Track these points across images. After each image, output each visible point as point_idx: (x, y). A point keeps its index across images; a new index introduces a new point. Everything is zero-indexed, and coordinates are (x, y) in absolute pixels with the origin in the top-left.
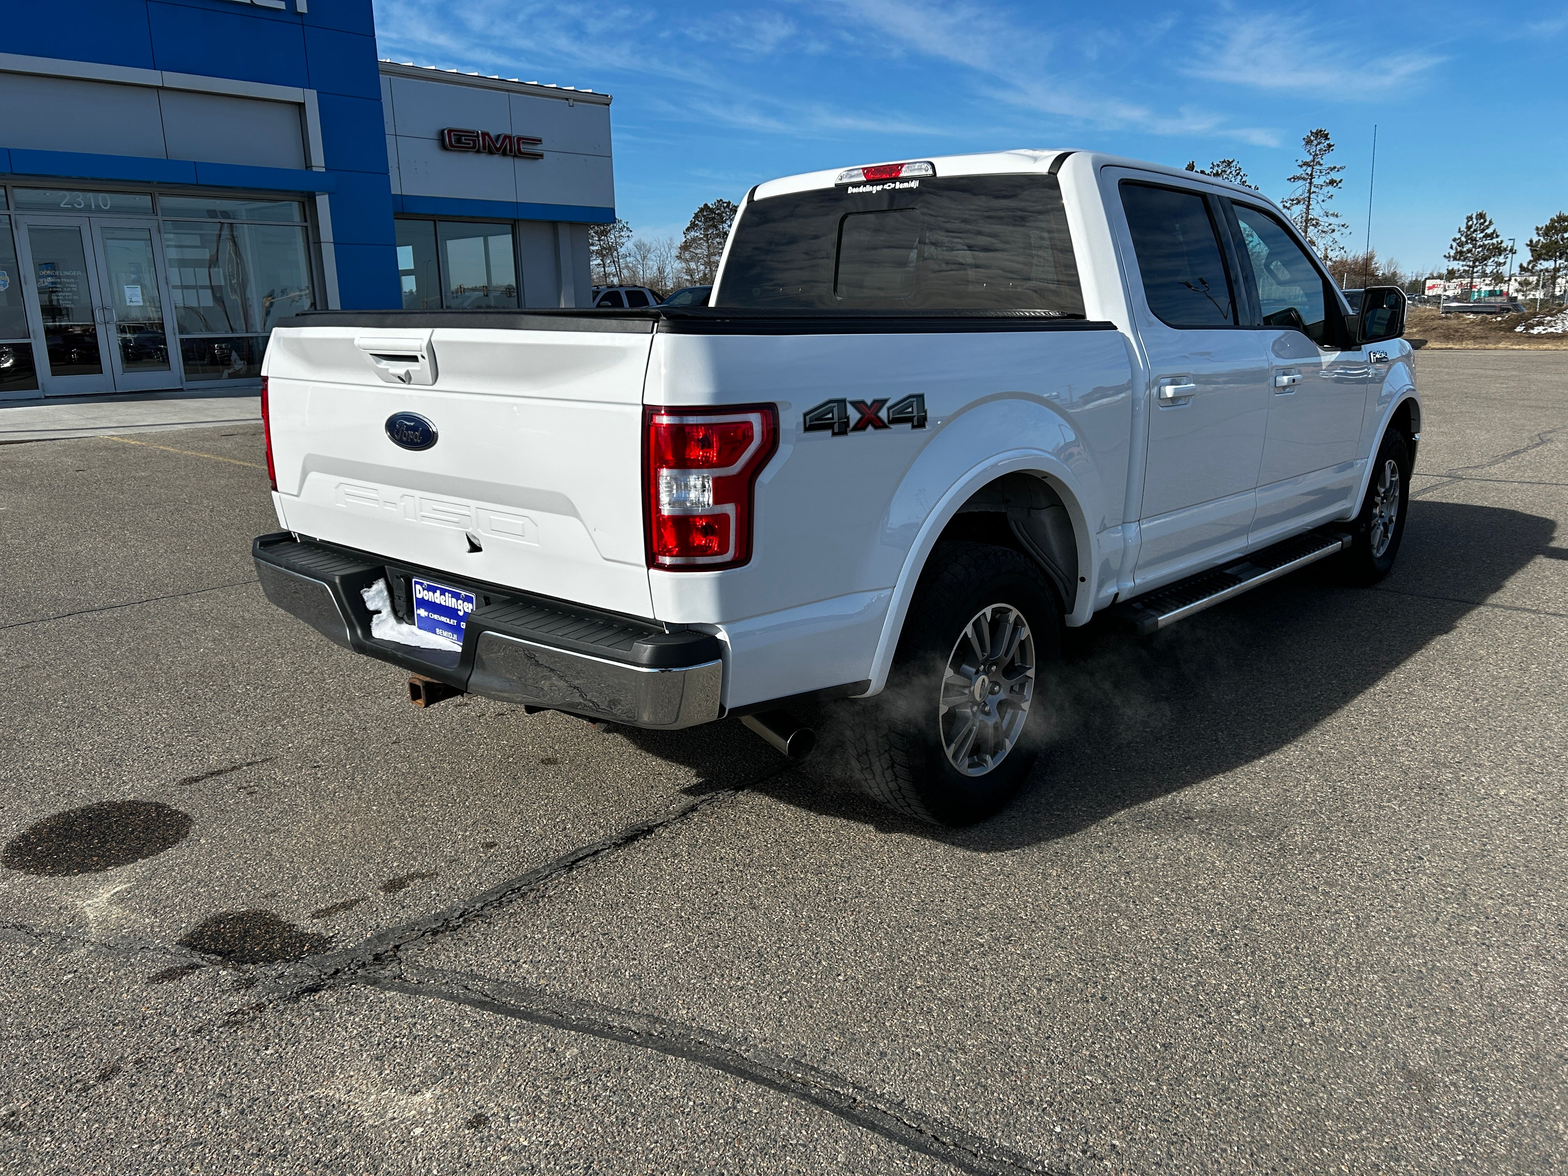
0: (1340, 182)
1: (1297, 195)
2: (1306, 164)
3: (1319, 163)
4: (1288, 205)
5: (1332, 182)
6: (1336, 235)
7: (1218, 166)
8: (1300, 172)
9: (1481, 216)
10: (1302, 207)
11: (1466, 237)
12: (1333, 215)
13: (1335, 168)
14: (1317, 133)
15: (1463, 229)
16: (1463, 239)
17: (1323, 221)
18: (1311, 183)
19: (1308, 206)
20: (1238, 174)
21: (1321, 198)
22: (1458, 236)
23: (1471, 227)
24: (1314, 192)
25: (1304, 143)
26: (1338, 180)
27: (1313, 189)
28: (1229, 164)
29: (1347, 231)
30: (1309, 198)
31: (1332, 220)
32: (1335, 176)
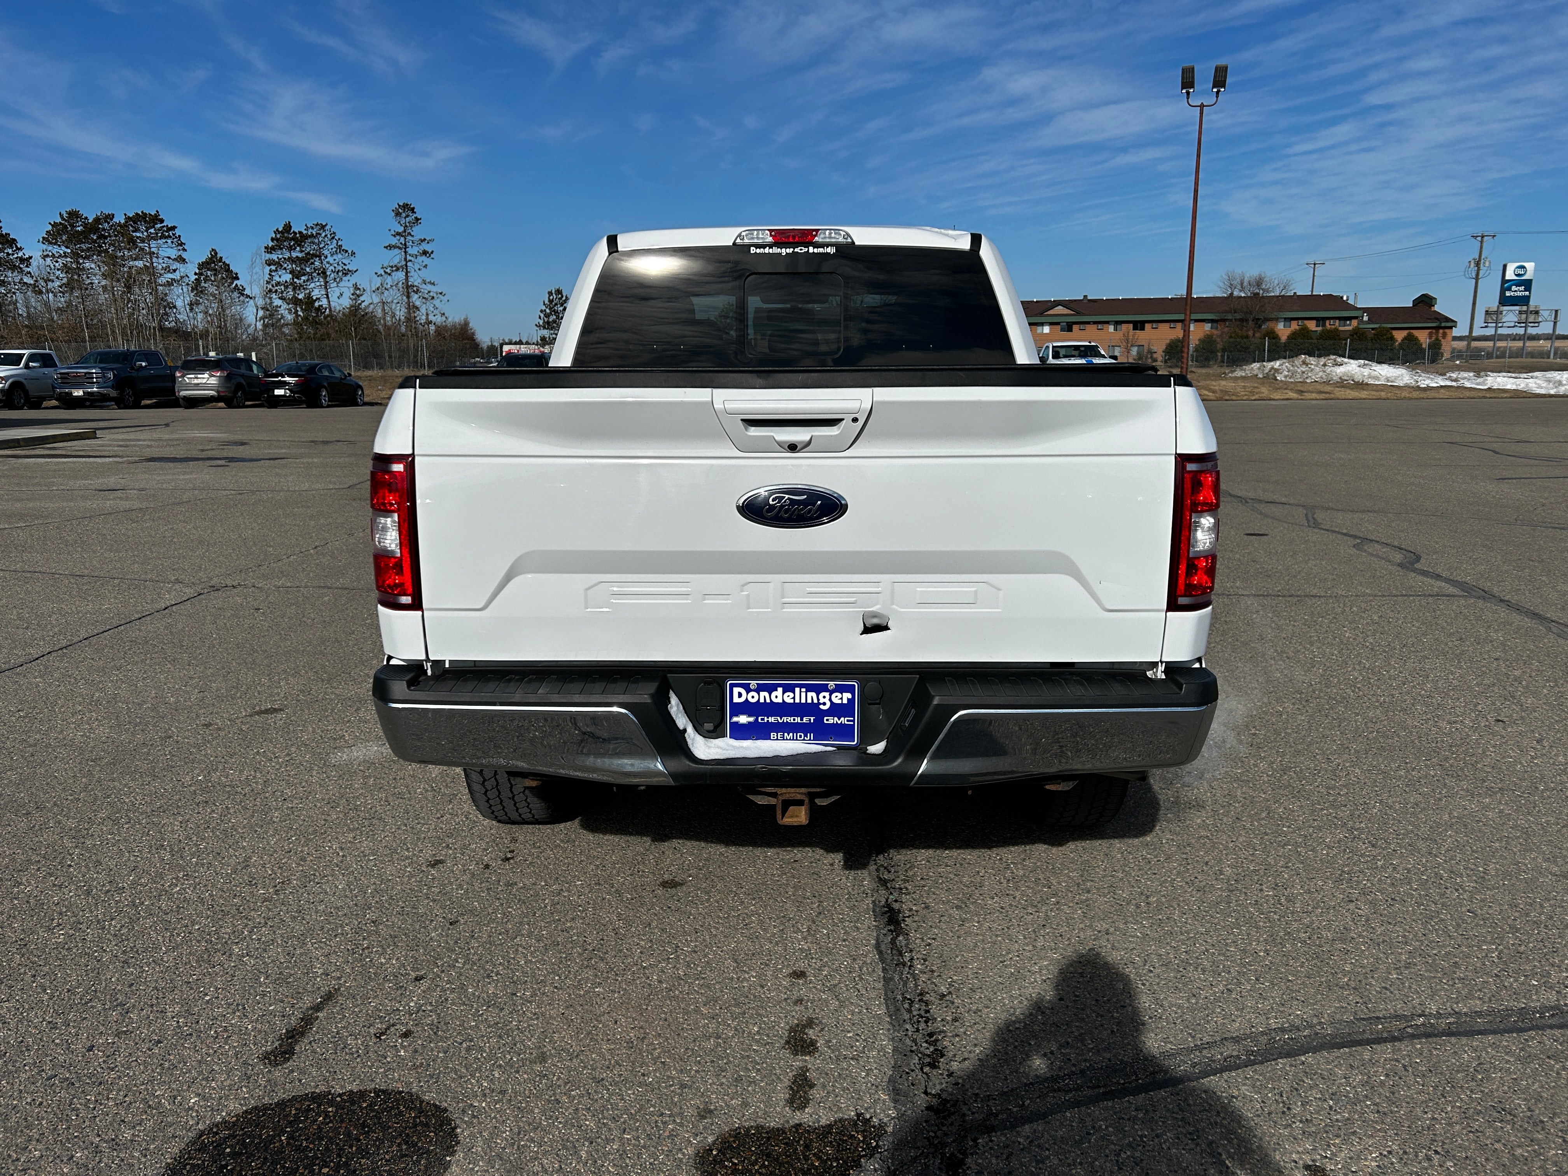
0: (432, 252)
1: (395, 261)
2: (398, 234)
3: (409, 234)
4: (388, 271)
5: (425, 253)
6: (436, 302)
7: (312, 228)
8: (394, 241)
9: (559, 292)
10: (401, 275)
11: (550, 309)
12: (430, 283)
13: (425, 240)
14: (403, 206)
15: (547, 302)
16: (548, 311)
17: (425, 288)
18: (405, 252)
19: (407, 274)
20: (333, 238)
21: (417, 267)
22: (544, 308)
23: (552, 301)
24: (410, 261)
25: (393, 214)
26: (430, 251)
27: (409, 258)
28: (323, 227)
29: (445, 299)
30: (406, 266)
31: (429, 287)
32: (425, 246)
